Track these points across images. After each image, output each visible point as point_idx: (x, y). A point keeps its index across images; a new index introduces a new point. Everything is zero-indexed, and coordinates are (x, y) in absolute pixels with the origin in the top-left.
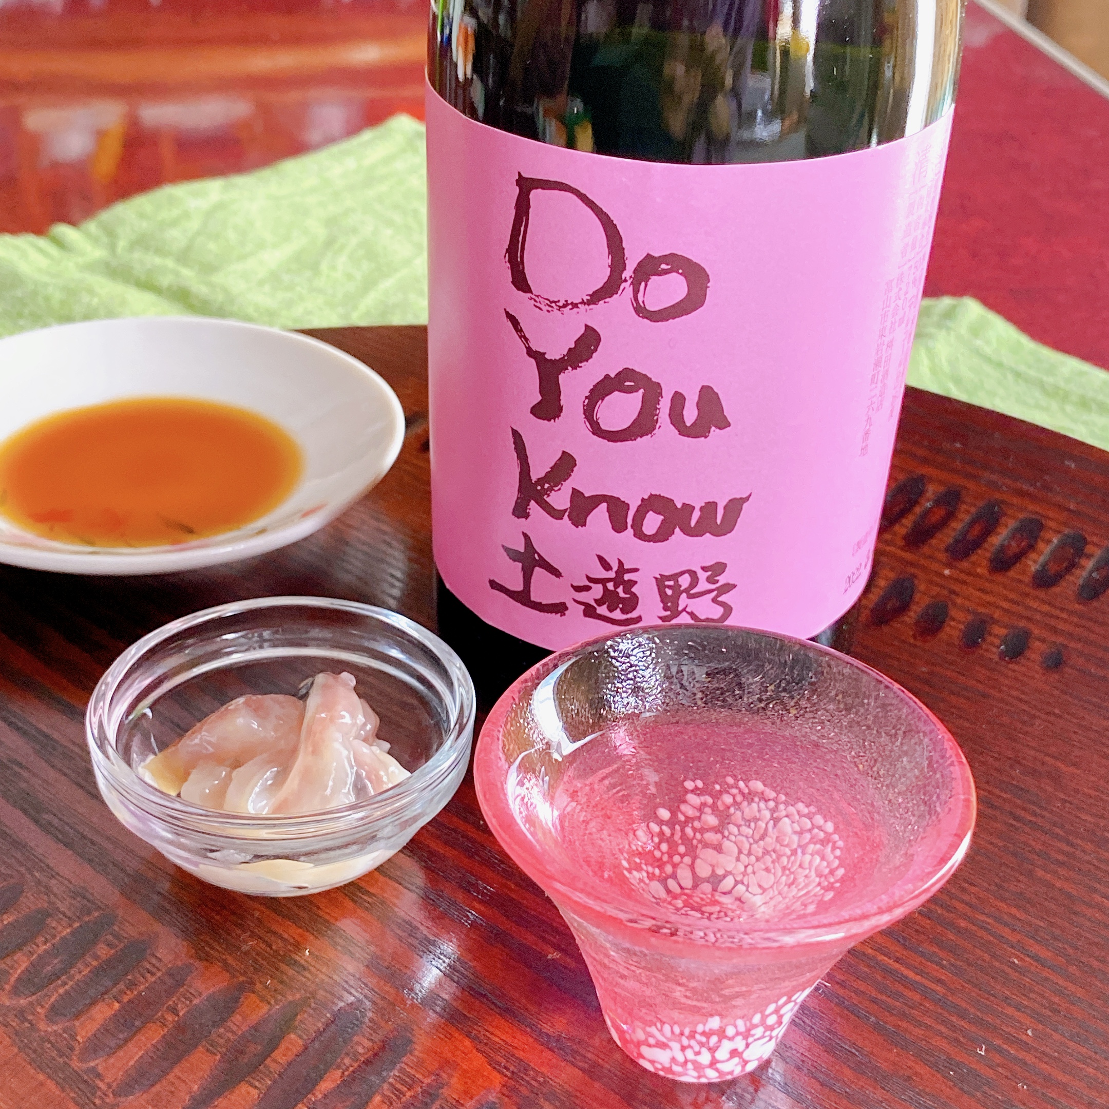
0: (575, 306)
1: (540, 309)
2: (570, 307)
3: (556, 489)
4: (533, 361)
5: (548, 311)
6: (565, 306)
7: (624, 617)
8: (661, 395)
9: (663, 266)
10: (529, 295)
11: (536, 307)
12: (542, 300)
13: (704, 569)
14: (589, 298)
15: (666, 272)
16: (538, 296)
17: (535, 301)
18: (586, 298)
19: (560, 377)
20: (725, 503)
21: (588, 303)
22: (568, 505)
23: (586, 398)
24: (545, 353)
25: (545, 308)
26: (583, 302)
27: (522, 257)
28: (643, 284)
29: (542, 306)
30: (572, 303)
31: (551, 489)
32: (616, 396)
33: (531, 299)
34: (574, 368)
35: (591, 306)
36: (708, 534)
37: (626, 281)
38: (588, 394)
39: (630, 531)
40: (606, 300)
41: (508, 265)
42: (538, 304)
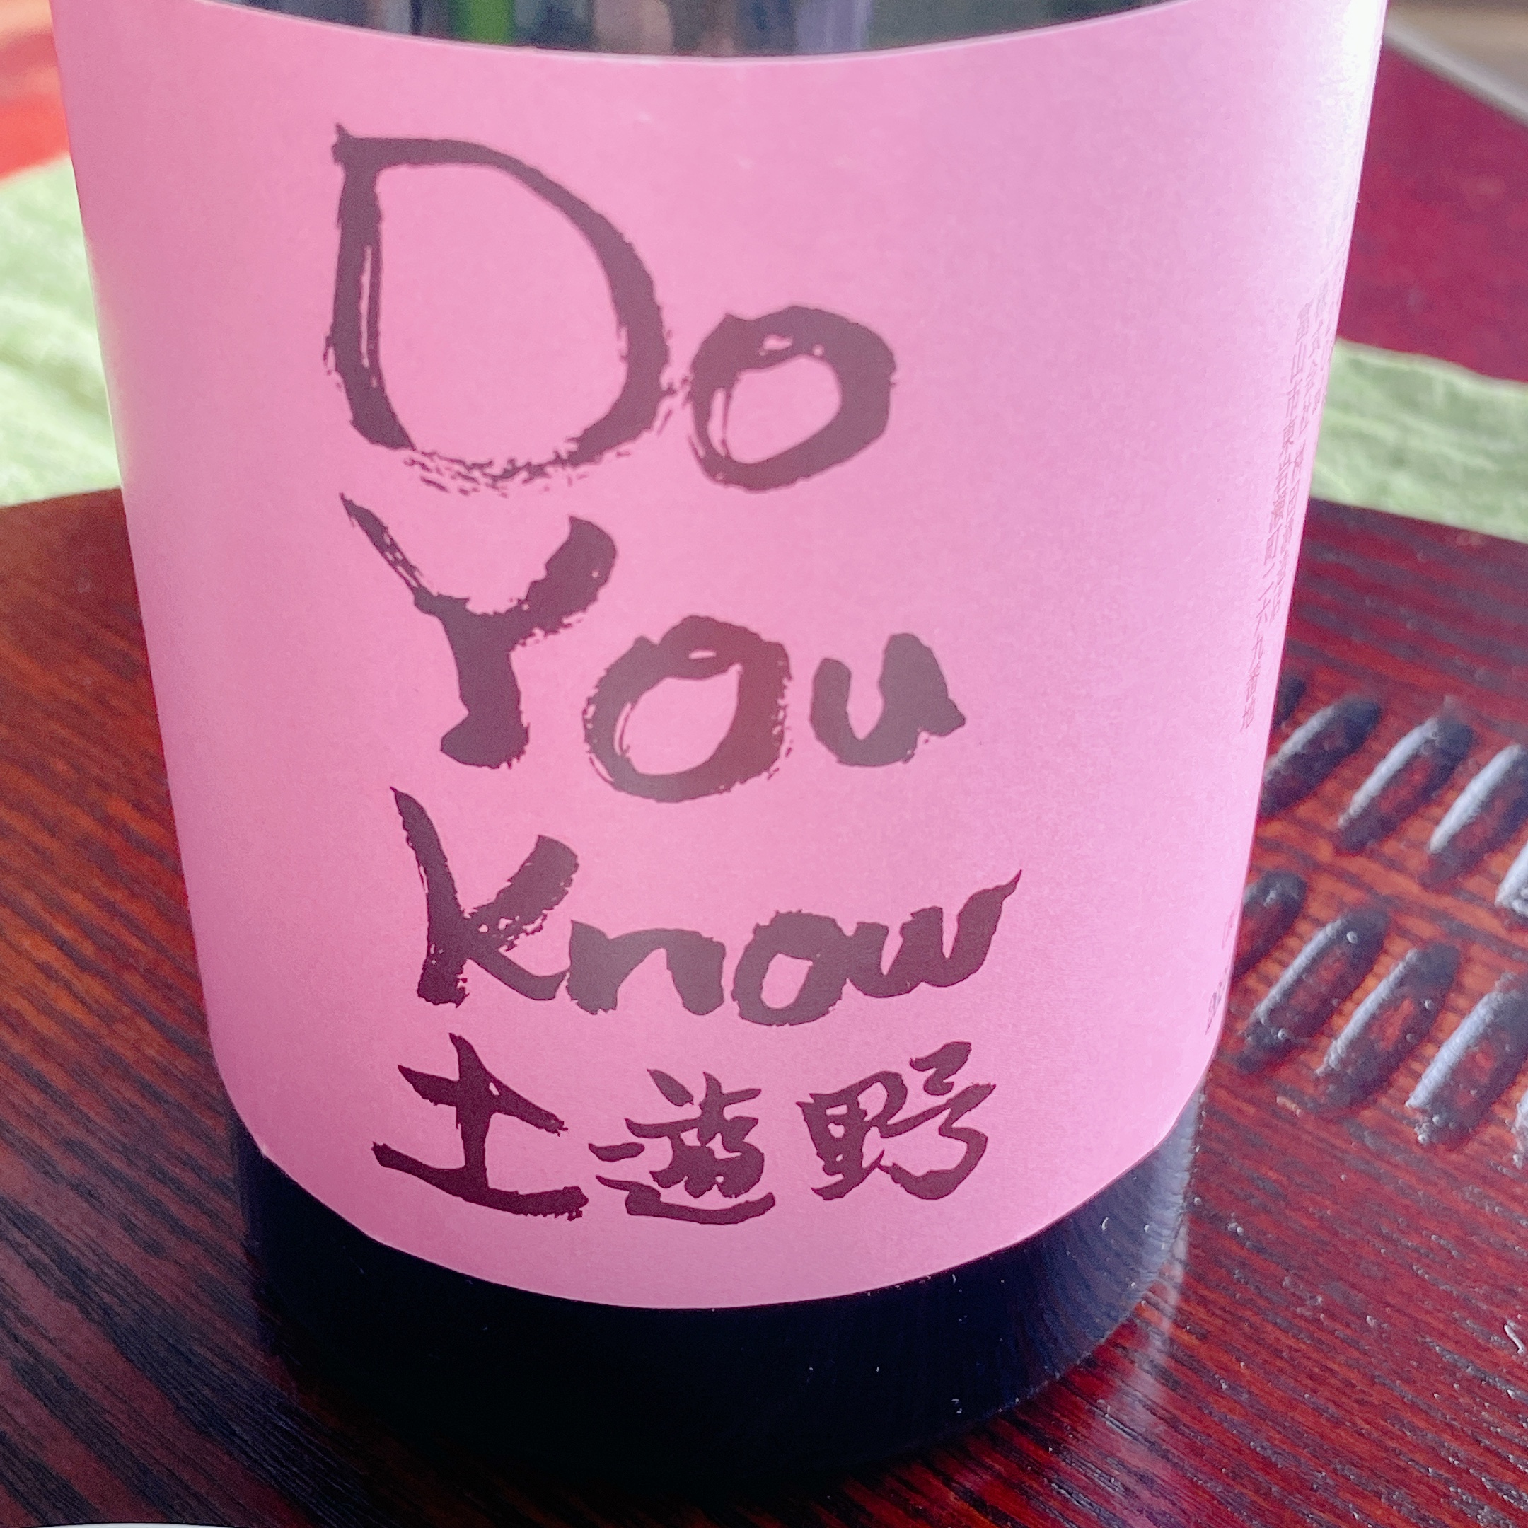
0: (536, 471)
1: (441, 488)
2: (524, 475)
3: (530, 928)
4: (435, 622)
5: (463, 492)
6: (509, 474)
7: (730, 1203)
8: (786, 672)
9: (773, 343)
10: (405, 454)
11: (429, 482)
12: (443, 464)
13: (917, 1065)
14: (573, 447)
15: (776, 358)
16: (430, 455)
17: (424, 467)
18: (565, 448)
19: (514, 656)
20: (959, 906)
21: (573, 460)
22: (566, 963)
23: (590, 701)
24: (466, 600)
25: (454, 485)
26: (558, 461)
27: (374, 353)
28: (719, 397)
29: (445, 480)
30: (528, 466)
31: (517, 931)
32: (671, 689)
33: (414, 462)
34: (551, 630)
35: (583, 469)
36: (923, 985)
37: (671, 391)
38: (592, 692)
39: (730, 1007)
40: (624, 448)
41: (336, 377)
42: (433, 476)
